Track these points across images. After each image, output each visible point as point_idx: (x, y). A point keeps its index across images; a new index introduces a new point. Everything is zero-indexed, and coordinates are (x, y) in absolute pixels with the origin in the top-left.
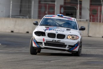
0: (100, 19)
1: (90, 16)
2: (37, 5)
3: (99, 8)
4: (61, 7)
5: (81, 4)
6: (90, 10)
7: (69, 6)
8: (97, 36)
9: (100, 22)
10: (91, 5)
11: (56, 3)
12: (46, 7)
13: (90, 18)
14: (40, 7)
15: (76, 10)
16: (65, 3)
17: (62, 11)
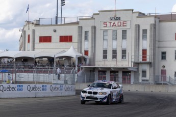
2: (98, 76)
3: (127, 77)
6: (122, 78)
8: (126, 90)
9: (127, 84)
10: (123, 76)
11: (106, 76)
12: (101, 77)
15: (116, 78)
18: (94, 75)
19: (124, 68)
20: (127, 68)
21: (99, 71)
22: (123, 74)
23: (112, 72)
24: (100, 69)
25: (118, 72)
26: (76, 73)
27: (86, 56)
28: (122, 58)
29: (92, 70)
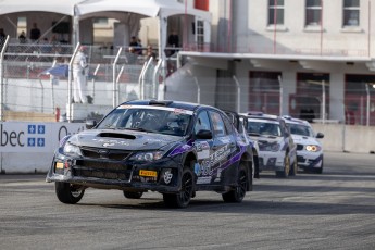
0: (365, 120)
1: (346, 114)
2: (247, 94)
3: (362, 99)
4: (291, 97)
5: (327, 93)
6: (346, 103)
7: (305, 95)
8: (361, 150)
9: (365, 124)
10: (346, 93)
11: (281, 91)
12: (262, 98)
13: (346, 118)
14: (252, 99)
15: (319, 102)
16: (298, 90)
17: (294, 105)
18: (234, 89)
19: (350, 63)
20: (363, 64)
21: (253, 74)
22: (346, 87)
23: (303, 76)
24: (257, 66)
25: (326, 77)
26: (161, 79)
27: (199, 14)
28: (346, 22)
29: (225, 67)
